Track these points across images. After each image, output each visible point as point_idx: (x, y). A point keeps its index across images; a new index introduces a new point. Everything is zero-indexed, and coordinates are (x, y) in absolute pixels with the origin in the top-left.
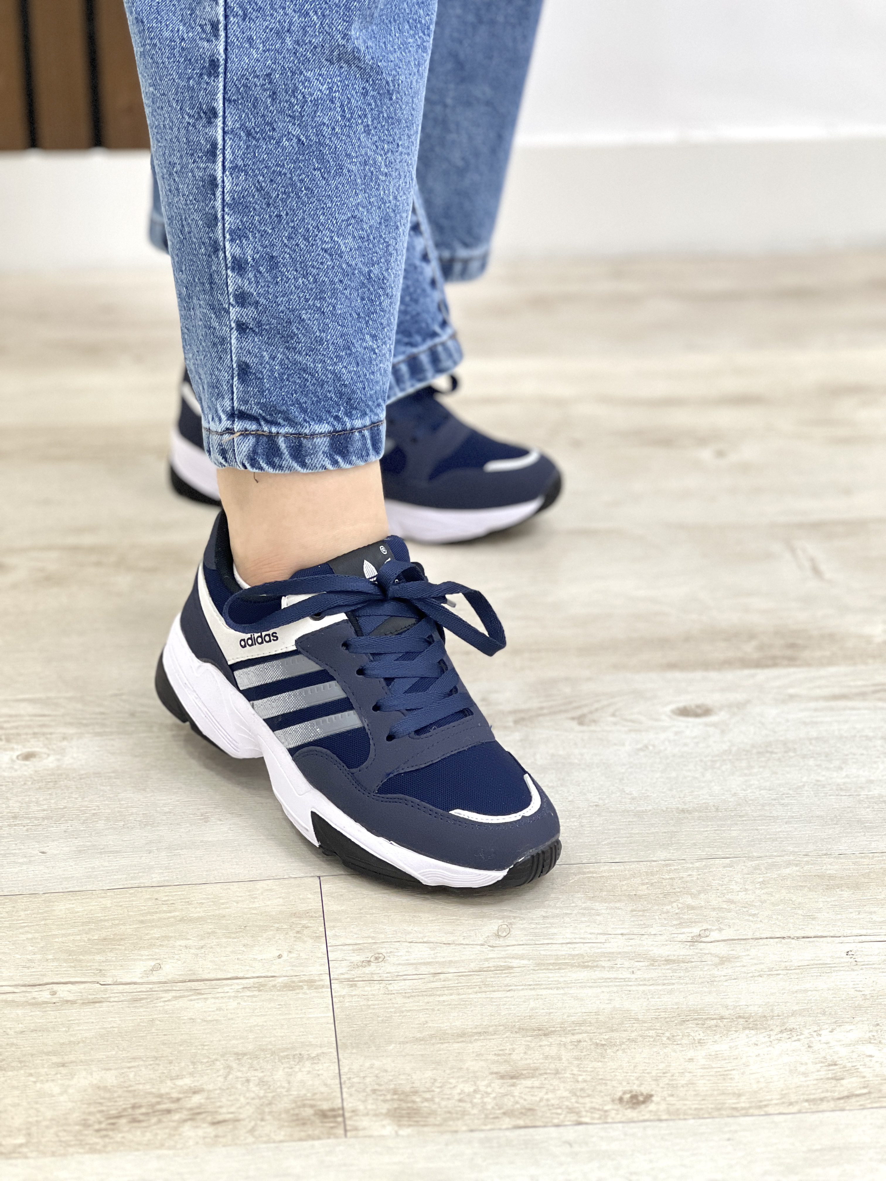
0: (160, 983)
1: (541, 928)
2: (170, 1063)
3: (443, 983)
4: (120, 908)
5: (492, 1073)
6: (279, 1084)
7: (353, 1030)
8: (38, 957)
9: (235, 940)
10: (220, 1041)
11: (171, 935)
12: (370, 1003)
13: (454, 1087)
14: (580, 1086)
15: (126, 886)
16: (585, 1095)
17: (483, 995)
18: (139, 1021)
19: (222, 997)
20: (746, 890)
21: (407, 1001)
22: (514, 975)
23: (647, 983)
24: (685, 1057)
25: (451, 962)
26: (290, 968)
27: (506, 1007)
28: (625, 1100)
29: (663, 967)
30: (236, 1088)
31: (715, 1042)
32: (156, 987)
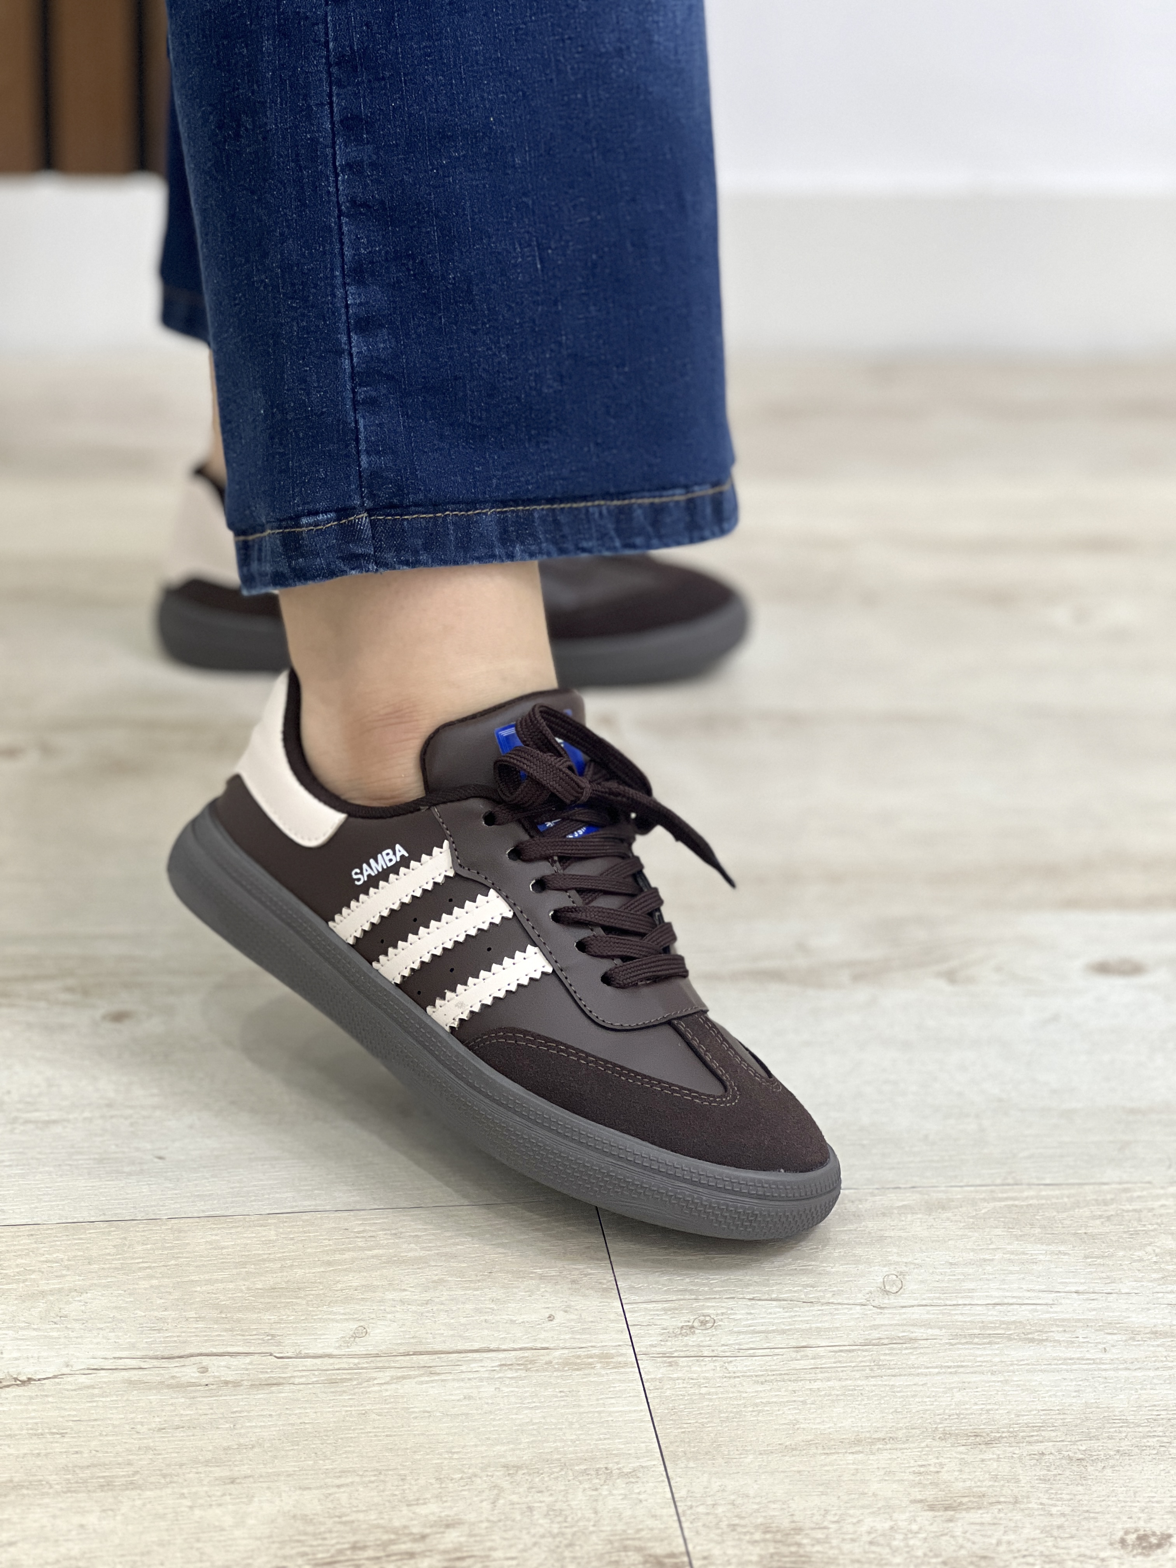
0: (370, 1355)
3: (812, 1361)
5: (915, 1501)
6: (580, 1514)
7: (683, 1432)
8: (171, 1313)
10: (476, 1446)
11: (375, 1283)
12: (704, 1390)
16: (1066, 1536)
17: (880, 1381)
18: (344, 1413)
19: (469, 1379)
21: (761, 1388)
22: (922, 1351)
23: (1129, 1366)
25: (819, 1330)
26: (570, 1336)
28: (1128, 1541)
30: (513, 1520)
32: (364, 1363)
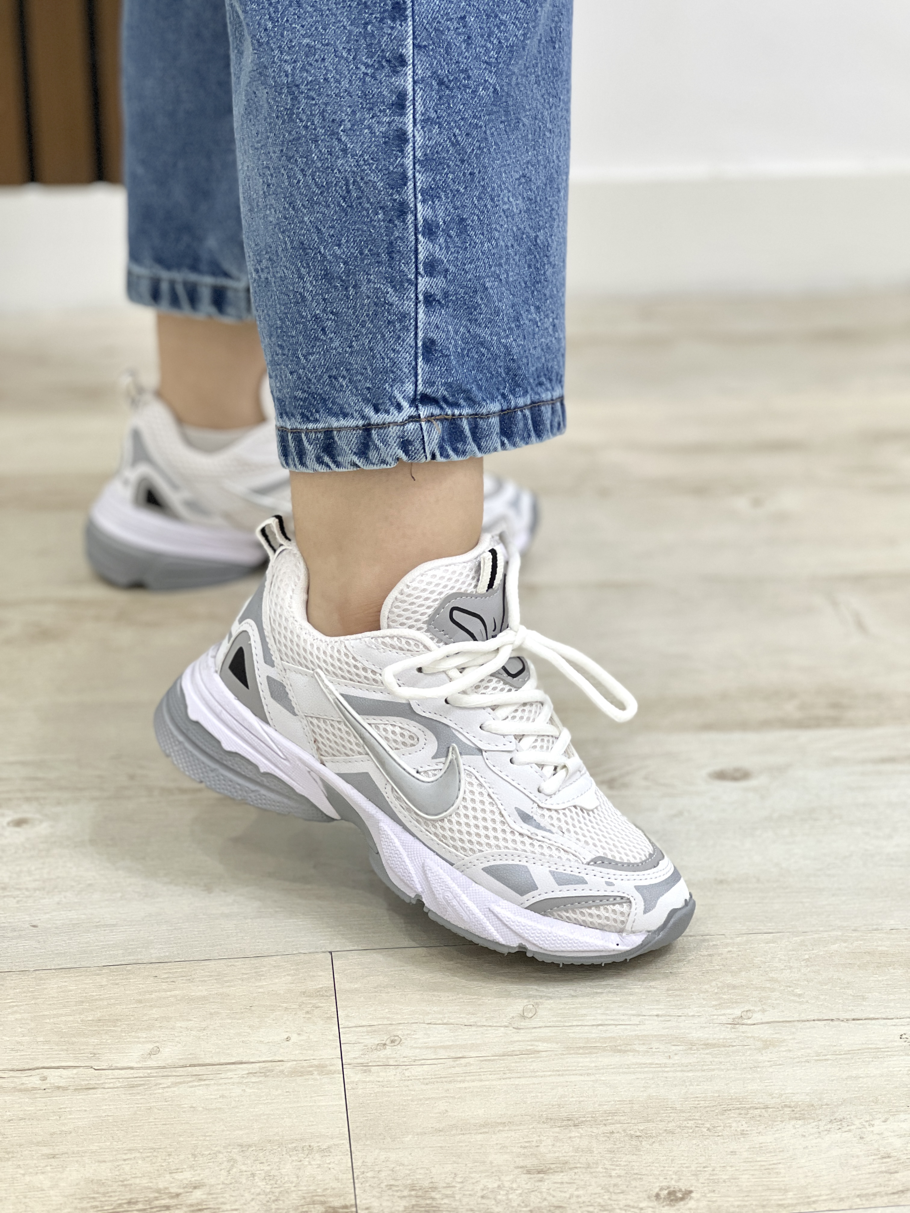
0: (159, 1067)
1: (569, 1009)
2: (169, 1155)
3: (463, 1068)
4: (117, 986)
5: (518, 1167)
6: (286, 1179)
7: (366, 1120)
8: (27, 1039)
9: (240, 1021)
10: (223, 1131)
11: (170, 1015)
12: (385, 1090)
13: (477, 1182)
14: (614, 1181)
15: (123, 963)
16: (618, 1191)
17: (508, 1081)
18: (135, 1109)
19: (225, 1084)
20: (791, 968)
21: (424, 1087)
22: (541, 1059)
23: (685, 1068)
24: (726, 1150)
25: (471, 1045)
26: (300, 1051)
27: (533, 1095)
28: (662, 1196)
29: (701, 1051)
30: (241, 1183)
31: (759, 1133)
32: (155, 1072)
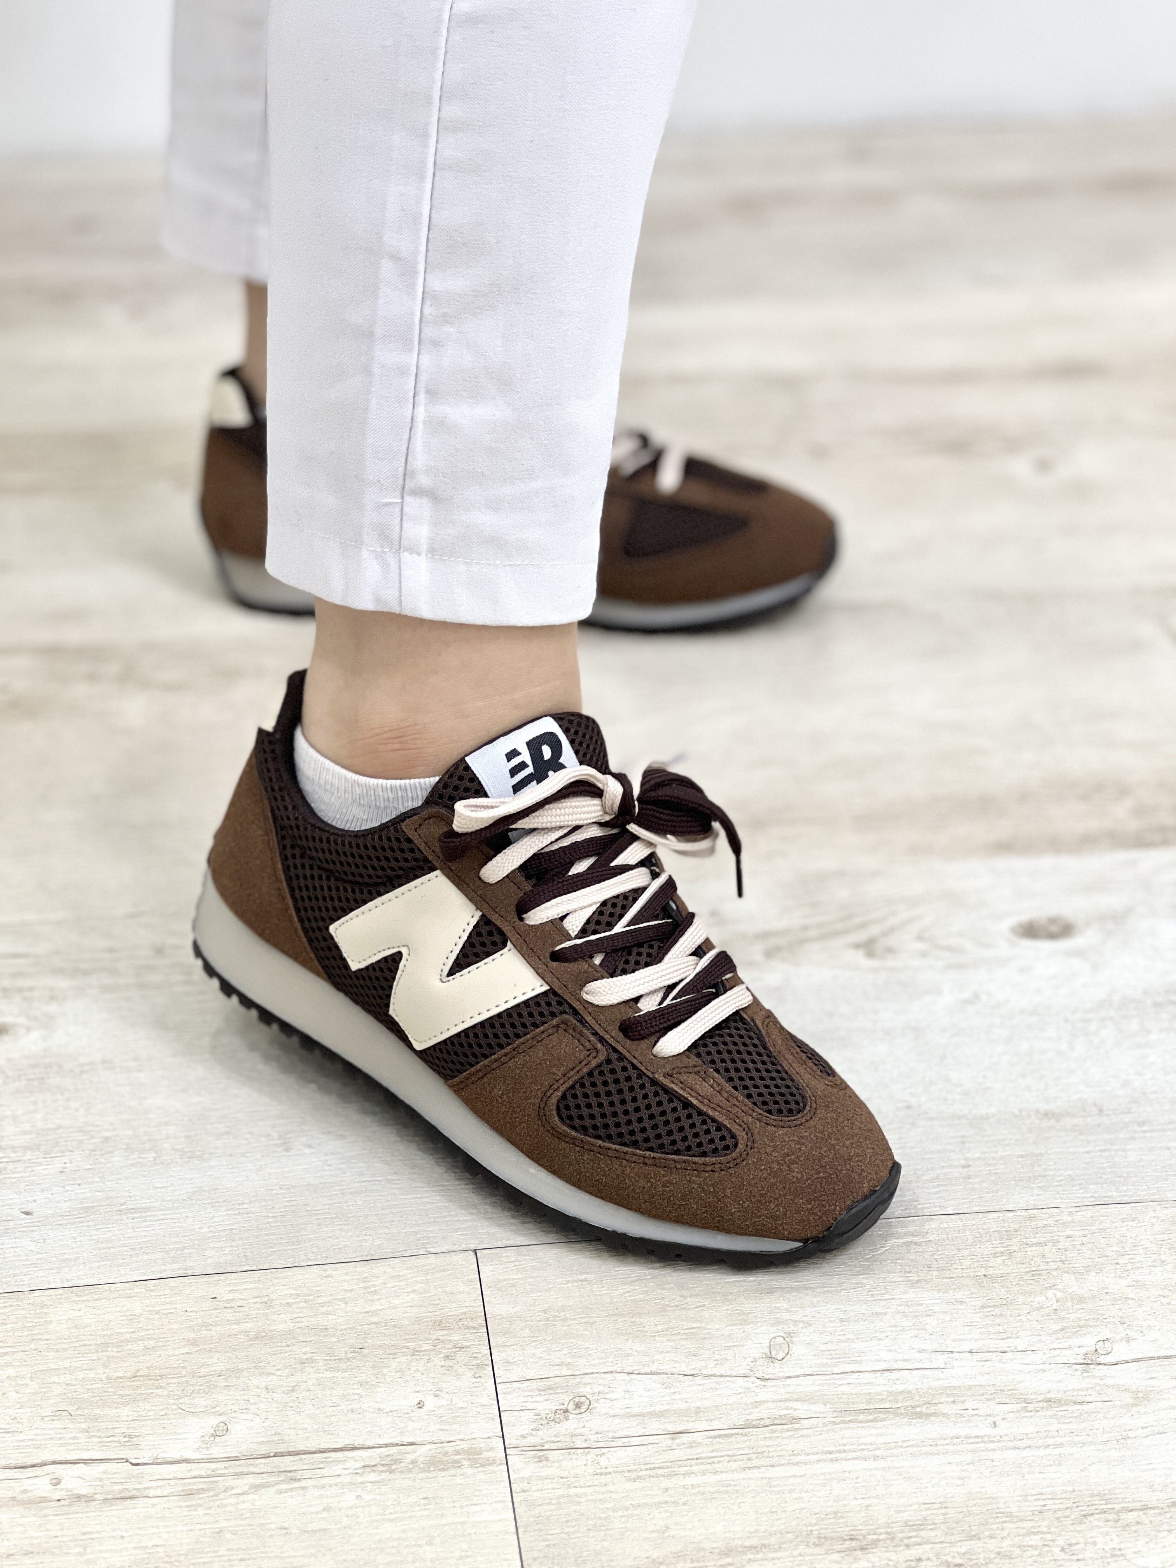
0: (227, 1459)
3: (689, 1451)
9: (346, 1374)
18: (197, 1533)
19: (331, 1486)
21: (631, 1485)
22: (803, 1432)
25: (698, 1410)
26: (439, 1426)
32: (221, 1468)
